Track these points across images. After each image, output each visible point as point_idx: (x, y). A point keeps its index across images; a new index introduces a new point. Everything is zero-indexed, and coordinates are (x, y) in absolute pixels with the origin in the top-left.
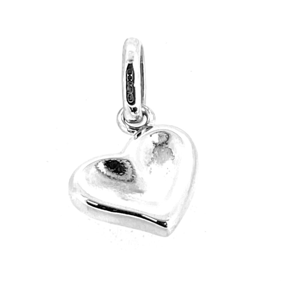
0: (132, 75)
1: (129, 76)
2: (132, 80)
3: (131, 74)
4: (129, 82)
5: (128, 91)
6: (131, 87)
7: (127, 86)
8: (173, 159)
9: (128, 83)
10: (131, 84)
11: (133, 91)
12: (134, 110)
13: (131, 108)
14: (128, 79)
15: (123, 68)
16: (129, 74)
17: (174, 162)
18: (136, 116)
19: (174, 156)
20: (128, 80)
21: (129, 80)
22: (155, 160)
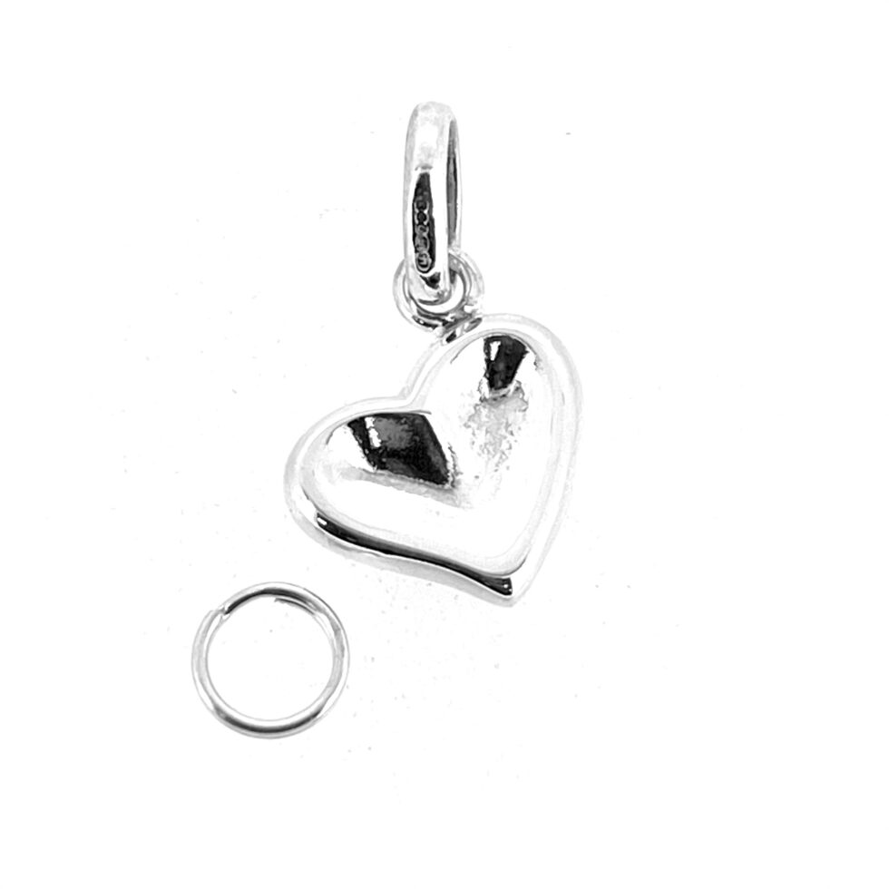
0: (426, 212)
1: (421, 212)
2: (425, 223)
3: (425, 208)
4: (420, 226)
5: (418, 246)
6: (424, 238)
7: (414, 235)
8: (525, 410)
9: (418, 231)
10: (425, 231)
11: (428, 247)
12: (433, 282)
13: (424, 279)
14: (418, 219)
15: (406, 193)
16: (419, 208)
17: (527, 418)
18: (438, 293)
19: (527, 403)
20: (417, 222)
21: (421, 223)
22: (482, 410)
